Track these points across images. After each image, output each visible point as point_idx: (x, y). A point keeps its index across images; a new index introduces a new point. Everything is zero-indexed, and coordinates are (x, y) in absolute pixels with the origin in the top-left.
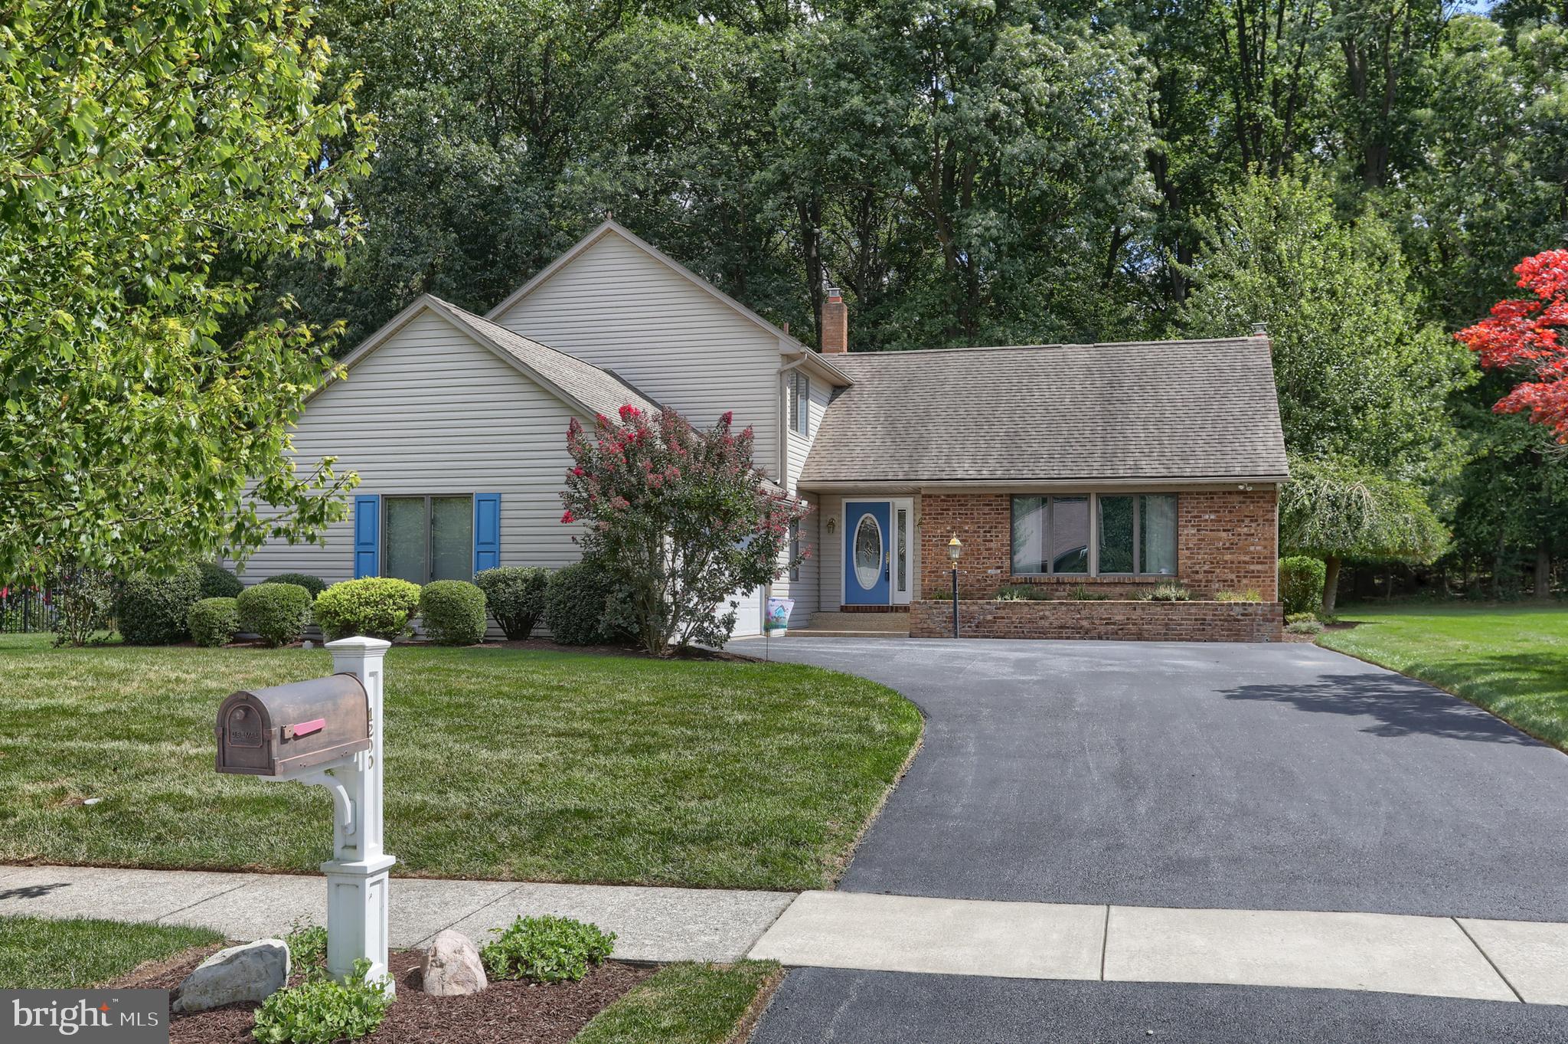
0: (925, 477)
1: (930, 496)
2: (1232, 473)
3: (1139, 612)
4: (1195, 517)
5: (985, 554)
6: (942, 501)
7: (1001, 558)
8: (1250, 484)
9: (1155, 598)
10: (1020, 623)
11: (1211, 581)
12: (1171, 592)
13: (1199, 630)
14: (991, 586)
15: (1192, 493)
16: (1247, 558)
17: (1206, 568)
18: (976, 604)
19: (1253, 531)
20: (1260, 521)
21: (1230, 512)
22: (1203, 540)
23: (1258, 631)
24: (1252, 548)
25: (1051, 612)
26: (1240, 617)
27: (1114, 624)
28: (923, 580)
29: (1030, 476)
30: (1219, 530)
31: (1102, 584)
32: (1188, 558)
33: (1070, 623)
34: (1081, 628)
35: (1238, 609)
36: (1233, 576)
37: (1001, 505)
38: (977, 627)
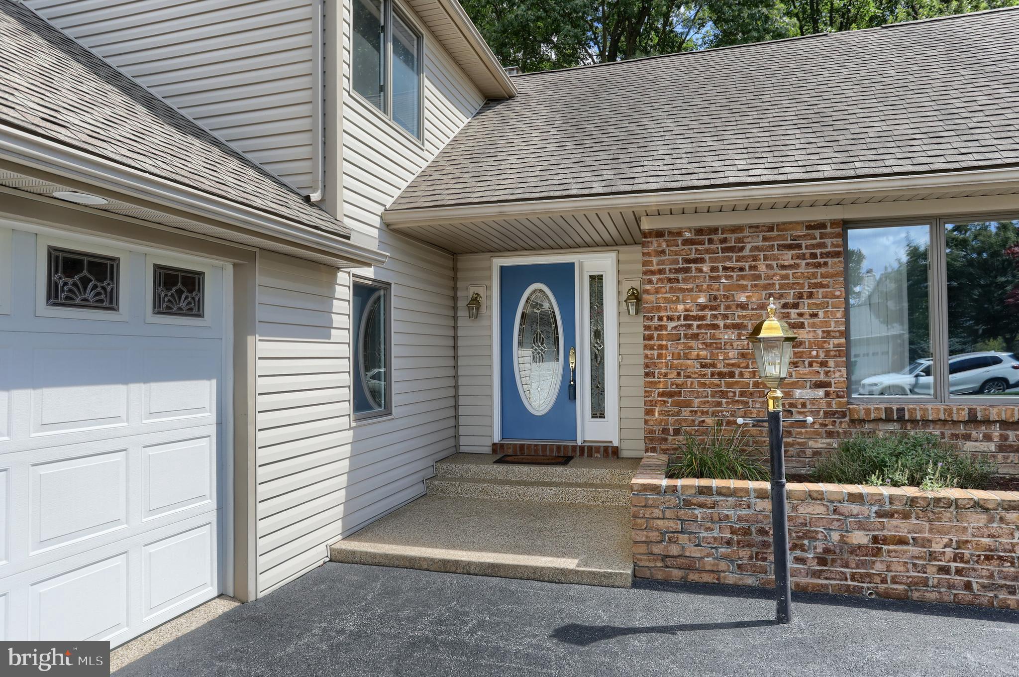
1: (659, 234)
6: (687, 242)
7: (823, 364)
10: (957, 558)
28: (649, 412)
37: (822, 245)
38: (822, 561)
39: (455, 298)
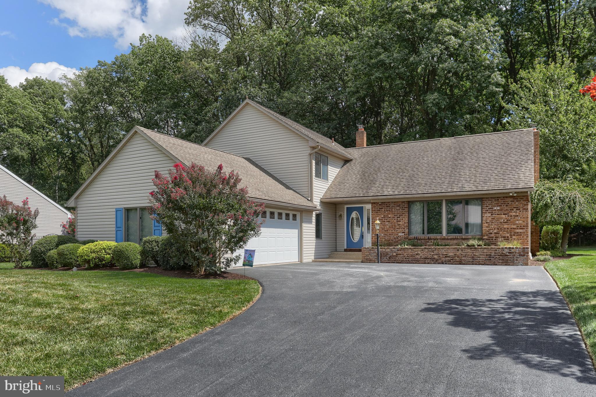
0: (371, 195)
1: (375, 203)
2: (507, 188)
3: (460, 252)
4: (490, 208)
5: (398, 227)
6: (380, 205)
7: (404, 229)
8: (515, 193)
9: (468, 246)
10: (408, 256)
11: (498, 237)
12: (475, 242)
13: (488, 260)
14: (400, 240)
15: (488, 198)
16: (515, 227)
17: (495, 231)
18: (389, 248)
19: (518, 214)
20: (521, 210)
21: (507, 206)
22: (494, 219)
23: (517, 260)
24: (517, 222)
25: (421, 252)
26: (507, 254)
27: (449, 257)
28: (372, 238)
29: (415, 193)
30: (501, 214)
31: (448, 239)
32: (487, 227)
33: (429, 256)
34: (434, 259)
35: (507, 250)
36: (508, 235)
37: (404, 206)
38: (389, 258)
39: (336, 215)
